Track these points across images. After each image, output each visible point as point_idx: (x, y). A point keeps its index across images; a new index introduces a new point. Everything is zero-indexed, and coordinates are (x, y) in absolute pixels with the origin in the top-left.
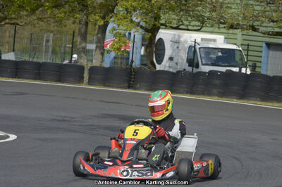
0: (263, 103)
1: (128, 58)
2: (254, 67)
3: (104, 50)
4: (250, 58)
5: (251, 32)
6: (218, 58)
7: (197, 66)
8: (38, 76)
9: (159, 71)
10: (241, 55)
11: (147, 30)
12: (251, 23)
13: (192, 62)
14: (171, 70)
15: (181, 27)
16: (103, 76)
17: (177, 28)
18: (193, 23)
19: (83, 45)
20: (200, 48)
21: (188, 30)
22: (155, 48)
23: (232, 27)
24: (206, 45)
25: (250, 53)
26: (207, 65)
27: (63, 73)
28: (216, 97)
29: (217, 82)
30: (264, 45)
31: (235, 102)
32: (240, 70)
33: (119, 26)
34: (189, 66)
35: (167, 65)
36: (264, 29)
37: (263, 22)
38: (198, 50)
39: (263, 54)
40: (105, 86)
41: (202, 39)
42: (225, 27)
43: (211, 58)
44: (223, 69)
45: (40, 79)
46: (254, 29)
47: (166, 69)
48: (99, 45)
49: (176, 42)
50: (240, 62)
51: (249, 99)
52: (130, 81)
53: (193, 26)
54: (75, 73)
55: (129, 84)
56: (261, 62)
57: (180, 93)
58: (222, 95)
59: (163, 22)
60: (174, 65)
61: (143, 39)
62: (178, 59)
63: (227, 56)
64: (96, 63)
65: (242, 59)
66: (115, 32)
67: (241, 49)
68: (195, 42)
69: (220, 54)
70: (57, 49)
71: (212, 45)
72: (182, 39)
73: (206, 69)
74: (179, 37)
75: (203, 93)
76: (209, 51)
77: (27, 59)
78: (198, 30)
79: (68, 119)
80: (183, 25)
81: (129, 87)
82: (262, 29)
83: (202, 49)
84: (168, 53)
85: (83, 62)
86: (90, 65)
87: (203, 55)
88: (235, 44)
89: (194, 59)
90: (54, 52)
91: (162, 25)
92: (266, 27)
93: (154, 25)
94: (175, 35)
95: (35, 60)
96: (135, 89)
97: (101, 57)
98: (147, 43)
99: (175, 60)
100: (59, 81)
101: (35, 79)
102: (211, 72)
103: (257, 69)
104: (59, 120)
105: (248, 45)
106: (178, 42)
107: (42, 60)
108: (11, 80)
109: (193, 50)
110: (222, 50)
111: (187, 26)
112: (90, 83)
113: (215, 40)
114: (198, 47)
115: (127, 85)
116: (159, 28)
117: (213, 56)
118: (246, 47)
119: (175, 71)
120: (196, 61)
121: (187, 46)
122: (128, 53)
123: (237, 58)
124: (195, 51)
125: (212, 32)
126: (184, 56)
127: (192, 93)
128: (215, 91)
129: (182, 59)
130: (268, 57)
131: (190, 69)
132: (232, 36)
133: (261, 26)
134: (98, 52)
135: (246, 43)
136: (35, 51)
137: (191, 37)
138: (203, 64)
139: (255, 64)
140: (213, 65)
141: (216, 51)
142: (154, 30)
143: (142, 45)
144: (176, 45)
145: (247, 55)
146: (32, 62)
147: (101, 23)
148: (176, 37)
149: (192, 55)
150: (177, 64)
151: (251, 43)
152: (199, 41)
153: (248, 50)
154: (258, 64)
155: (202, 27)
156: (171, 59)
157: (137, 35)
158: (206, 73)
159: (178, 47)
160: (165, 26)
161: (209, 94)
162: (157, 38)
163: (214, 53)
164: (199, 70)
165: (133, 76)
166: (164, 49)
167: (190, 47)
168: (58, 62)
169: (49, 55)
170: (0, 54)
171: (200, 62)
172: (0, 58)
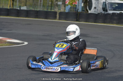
1: (76, 8)
3: (66, 5)
6: (116, 7)
7: (107, 11)
8: (37, 16)
9: (90, 13)
13: (104, 9)
14: (95, 13)
16: (65, 16)
19: (56, 3)
20: (108, 3)
22: (88, 3)
26: (111, 10)
27: (47, 15)
28: (115, 24)
29: (116, 18)
34: (103, 11)
35: (94, 11)
38: (107, 4)
40: (66, 20)
43: (113, 7)
44: (118, 12)
45: (38, 18)
47: (93, 13)
48: (63, 2)
52: (77, 18)
54: (53, 15)
55: (77, 20)
57: (99, 23)
58: (118, 23)
62: (98, 8)
63: (120, 6)
64: (62, 10)
69: (117, 5)
70: (45, 4)
73: (111, 12)
75: (109, 23)
76: (112, 4)
77: (32, 9)
79: (50, 35)
83: (109, 3)
84: (94, 6)
85: (56, 10)
86: (59, 11)
87: (109, 6)
89: (105, 8)
90: (43, 6)
95: (35, 9)
96: (79, 21)
97: (64, 8)
98: (84, 1)
100: (46, 18)
101: (35, 18)
102: (113, 13)
104: (46, 36)
107: (38, 10)
108: (25, 18)
109: (105, 4)
110: (118, 4)
112: (60, 19)
114: (107, 2)
115: (76, 20)
117: (114, 6)
119: (97, 13)
120: (106, 9)
121: (102, 2)
122: (76, 5)
126: (101, 7)
127: (104, 23)
128: (115, 22)
131: (103, 12)
134: (63, 5)
136: (35, 5)
138: (109, 10)
140: (114, 10)
141: (115, 4)
143: (83, 2)
144: (97, 2)
146: (34, 11)
149: (104, 6)
150: (98, 10)
156: (95, 8)
158: (111, 14)
159: (98, 3)
161: (112, 23)
164: (107, 13)
165: (78, 16)
166: (92, 4)
167: (104, 2)
168: (46, 10)
169: (42, 7)
170: (20, 7)
171: (108, 9)
172: (20, 9)
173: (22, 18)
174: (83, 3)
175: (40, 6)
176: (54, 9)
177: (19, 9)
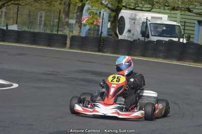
0: (195, 64)
1: (98, 30)
2: (189, 38)
3: (81, 24)
4: (186, 31)
5: (187, 13)
6: (163, 31)
7: (148, 37)
8: (34, 42)
9: (121, 40)
10: (180, 29)
11: (112, 10)
12: (187, 6)
13: (144, 34)
14: (129, 39)
15: (137, 8)
16: (80, 42)
17: (134, 9)
18: (146, 6)
19: (67, 20)
20: (150, 24)
21: (142, 10)
22: (118, 23)
23: (174, 9)
24: (154, 22)
25: (186, 28)
26: (155, 36)
27: (51, 40)
29: (162, 48)
30: (196, 22)
31: (175, 63)
32: (179, 40)
33: (92, 6)
34: (142, 36)
35: (127, 35)
36: (197, 11)
37: (196, 6)
38: (149, 25)
39: (196, 29)
40: (82, 49)
41: (152, 18)
42: (168, 9)
43: (158, 31)
44: (167, 39)
45: (35, 44)
46: (189, 10)
47: (126, 39)
48: (78, 20)
49: (133, 19)
50: (179, 34)
51: (185, 61)
52: (100, 46)
53: (146, 8)
54: (61, 40)
55: (99, 49)
56: (193, 34)
57: (135, 56)
58: (165, 58)
59: (124, 4)
60: (132, 35)
61: (110, 17)
62: (134, 31)
63: (170, 30)
64: (75, 33)
65: (180, 32)
66: (89, 11)
67: (179, 25)
68: (147, 20)
69: (164, 28)
70: (48, 22)
71: (159, 22)
72: (137, 17)
73: (155, 39)
74: (136, 15)
75: (152, 56)
76: (156, 26)
77: (26, 29)
78: (149, 11)
79: (55, 73)
80: (138, 7)
81: (99, 51)
82: (195, 11)
83: (152, 25)
84: (127, 27)
85: (66, 32)
86: (71, 35)
87: (152, 29)
88: (176, 21)
89: (145, 32)
90: (45, 24)
91: (124, 6)
92: (198, 9)
93: (118, 7)
94: (132, 14)
95: (32, 30)
96: (103, 52)
97: (79, 29)
98: (112, 19)
99: (132, 32)
100: (49, 46)
101: (32, 44)
102: (158, 41)
103: (191, 40)
104: (49, 74)
105: (185, 22)
106: (134, 19)
107: (37, 31)
108: (14, 44)
109: (145, 25)
110: (166, 25)
111: (142, 7)
112: (71, 47)
113: (161, 18)
114: (149, 23)
115: (97, 49)
116: (121, 9)
117: (160, 30)
118: (183, 24)
119: (132, 40)
120: (147, 33)
121: (141, 22)
122: (99, 26)
123: (177, 31)
124: (147, 26)
125: (159, 13)
126: (139, 29)
127: (144, 56)
128: (161, 55)
129: (137, 31)
130: (199, 31)
131: (142, 39)
132: (174, 16)
133: (195, 8)
134: (77, 25)
135: (184, 20)
136: (32, 23)
137: (144, 16)
138: (152, 35)
139: (190, 36)
140: (159, 36)
141: (162, 26)
142: (117, 10)
143: (109, 21)
144: (133, 21)
145: (184, 29)
146: (30, 33)
147: (80, 4)
148: (134, 15)
149: (144, 29)
150: (133, 35)
151: (187, 21)
152: (149, 18)
153: (185, 26)
154: (192, 36)
155: (152, 8)
156: (129, 31)
157: (105, 13)
158: (154, 42)
159: (134, 23)
160: (126, 7)
161: (156, 57)
162: (120, 16)
163: (160, 28)
164: (149, 39)
165: (102, 43)
166: (124, 24)
167: (143, 23)
168: (48, 32)
169: (42, 26)
170: (7, 26)
171: (150, 34)
172: (7, 28)
173: (9, 44)
174: (109, 23)
175: (40, 24)
176: (62, 31)
177: (5, 28)
